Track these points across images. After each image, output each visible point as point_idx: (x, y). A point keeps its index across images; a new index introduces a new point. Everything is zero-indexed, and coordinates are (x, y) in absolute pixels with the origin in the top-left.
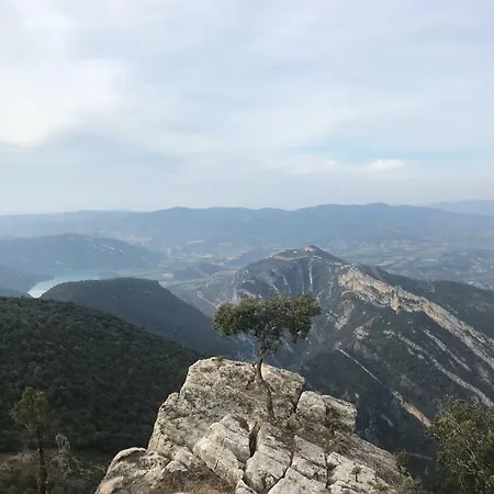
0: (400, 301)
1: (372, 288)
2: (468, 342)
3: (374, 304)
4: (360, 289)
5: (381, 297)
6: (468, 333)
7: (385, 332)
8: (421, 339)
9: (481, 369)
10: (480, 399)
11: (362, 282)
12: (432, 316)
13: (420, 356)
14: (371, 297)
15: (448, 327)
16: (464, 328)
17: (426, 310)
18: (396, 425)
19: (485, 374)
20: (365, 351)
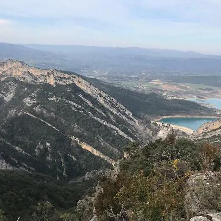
0: (55, 78)
1: (29, 73)
2: (101, 100)
3: (31, 83)
4: (19, 74)
5: (36, 78)
6: (101, 95)
7: (50, 99)
8: (78, 101)
9: (110, 115)
10: (117, 132)
11: (20, 69)
12: (79, 86)
13: (81, 111)
14: (29, 79)
15: (89, 92)
16: (99, 92)
17: (76, 83)
18: (77, 158)
19: (112, 117)
20: (45, 112)
